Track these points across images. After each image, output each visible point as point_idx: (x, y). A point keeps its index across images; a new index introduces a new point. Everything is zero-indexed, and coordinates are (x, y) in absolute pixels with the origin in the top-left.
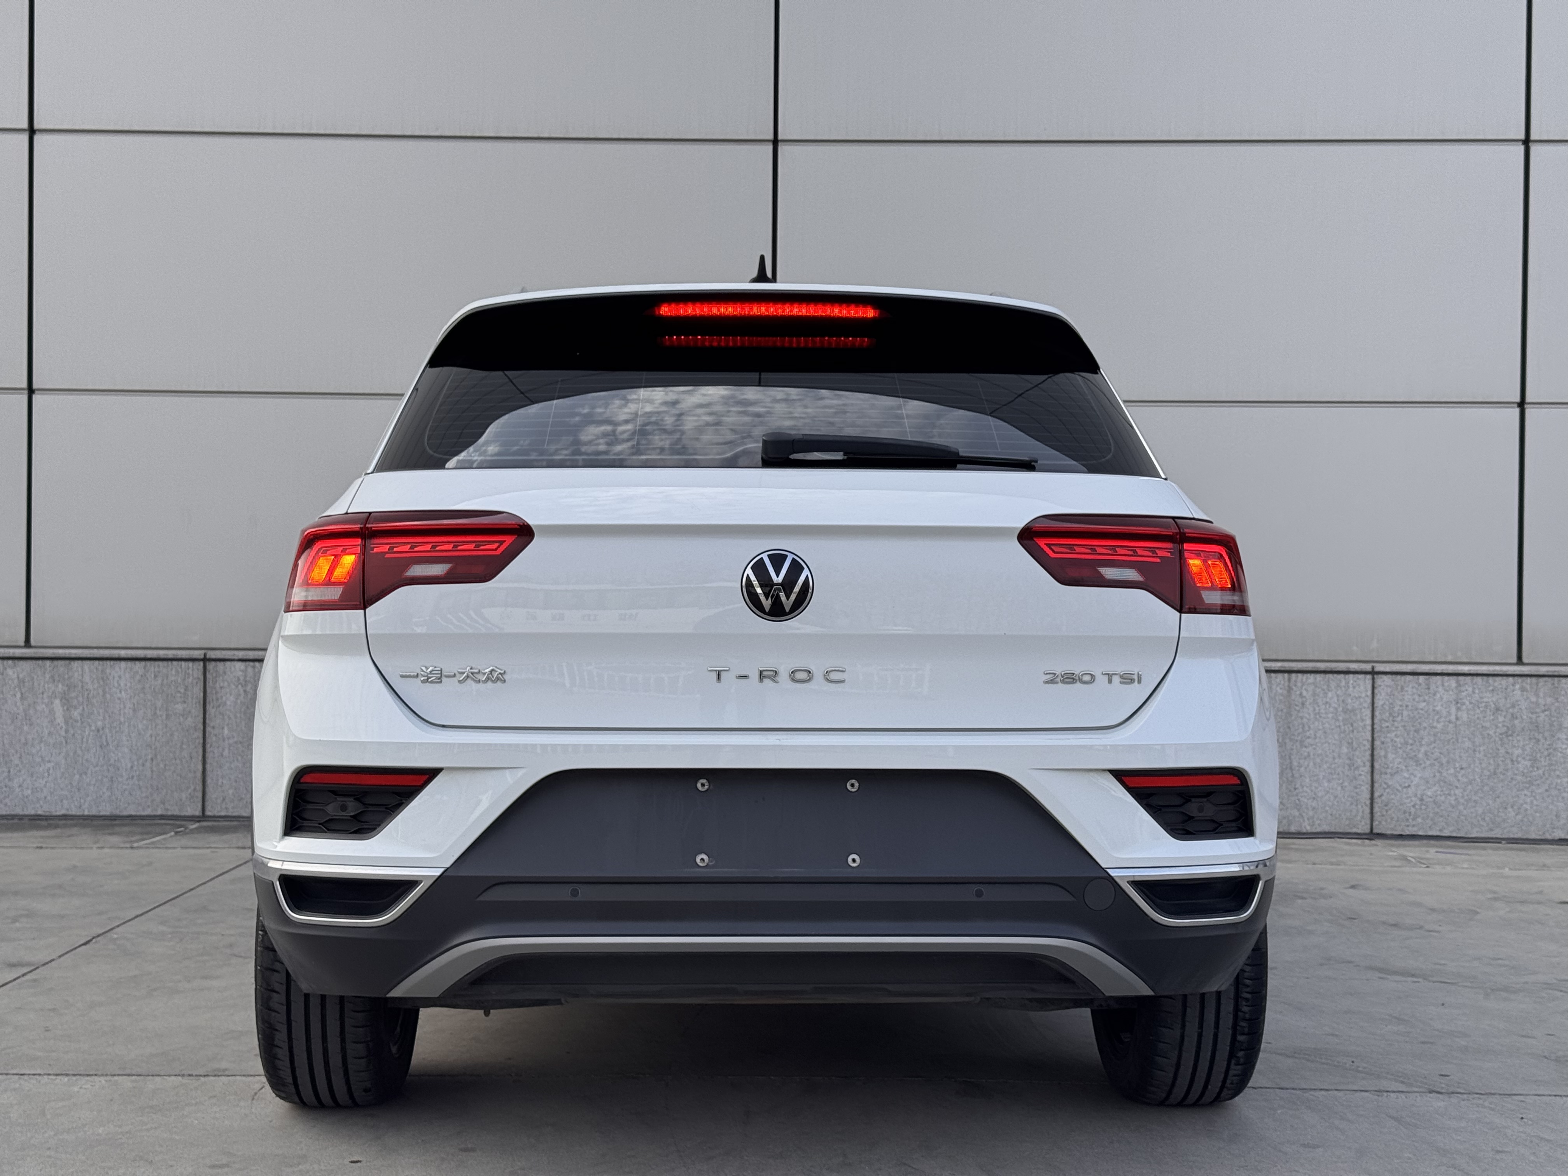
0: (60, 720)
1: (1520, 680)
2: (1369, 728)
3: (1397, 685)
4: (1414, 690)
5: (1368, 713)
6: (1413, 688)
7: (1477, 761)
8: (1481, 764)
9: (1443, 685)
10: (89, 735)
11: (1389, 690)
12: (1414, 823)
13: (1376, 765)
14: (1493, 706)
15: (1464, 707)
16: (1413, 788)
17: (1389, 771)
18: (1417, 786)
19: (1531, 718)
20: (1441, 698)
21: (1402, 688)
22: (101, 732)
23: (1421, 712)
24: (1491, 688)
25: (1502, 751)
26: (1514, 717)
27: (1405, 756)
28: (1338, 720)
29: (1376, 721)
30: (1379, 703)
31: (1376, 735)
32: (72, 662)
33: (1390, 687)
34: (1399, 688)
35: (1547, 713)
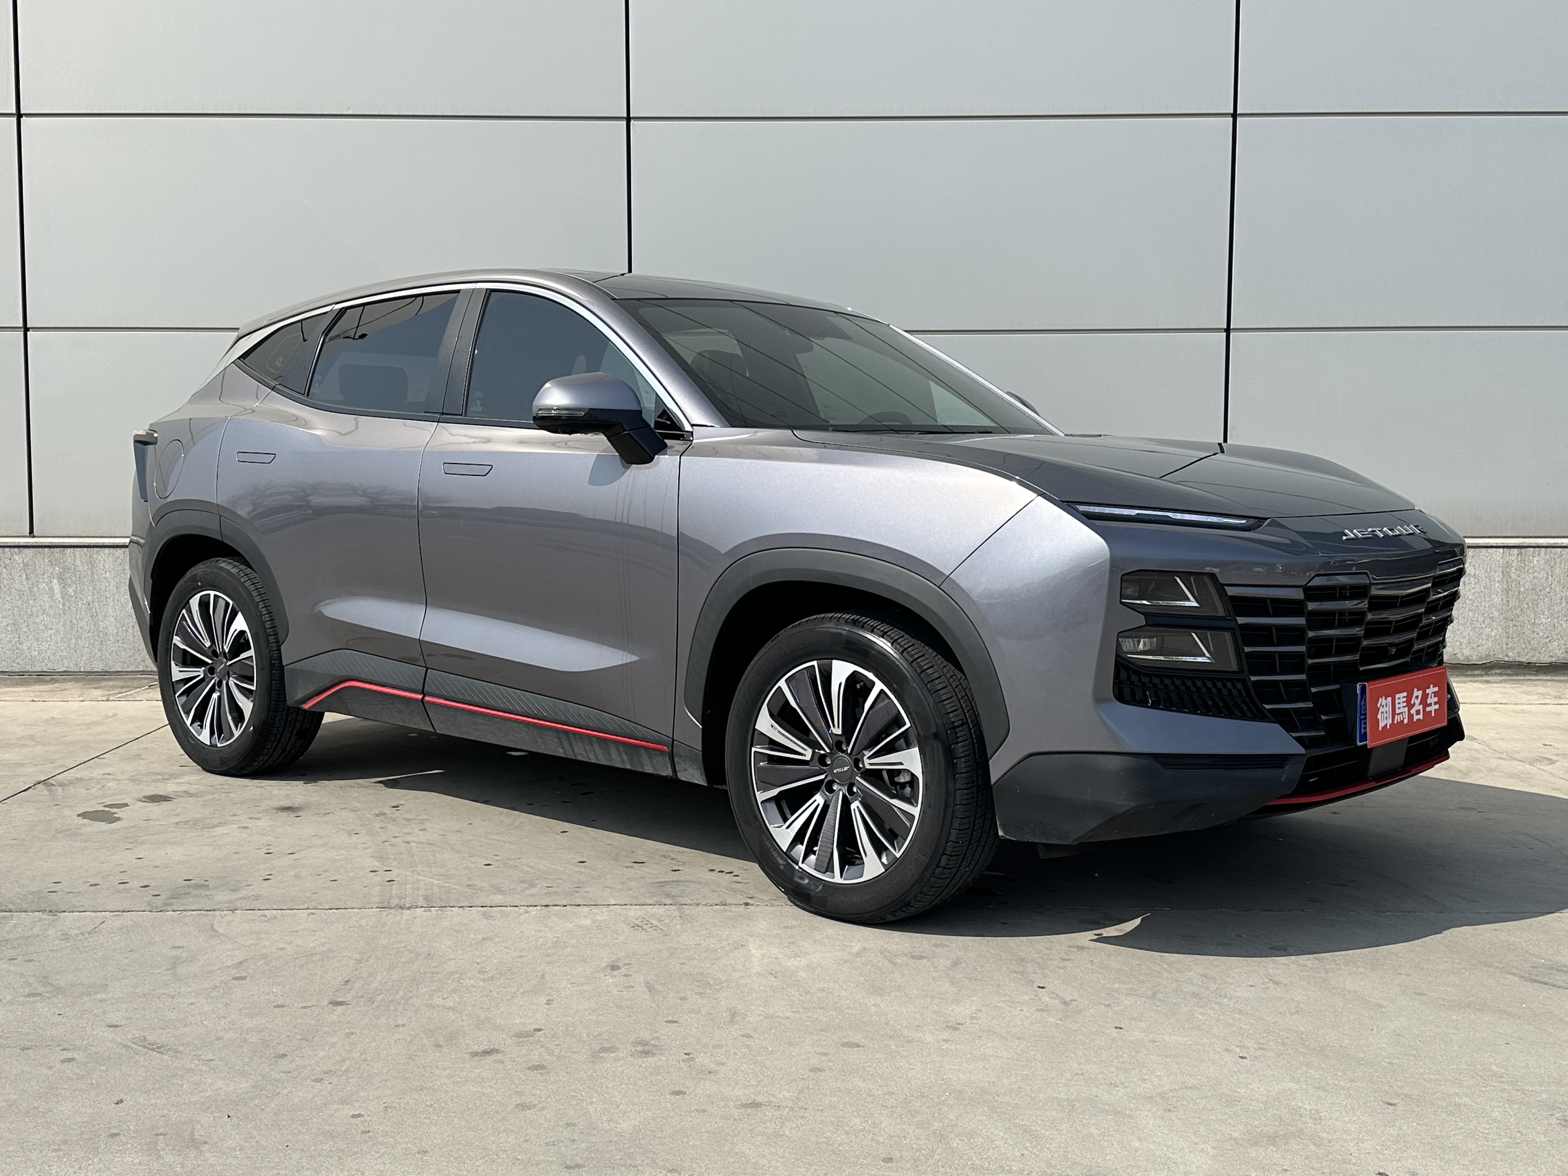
0: (58, 596)
10: (81, 608)
22: (92, 605)
32: (66, 549)
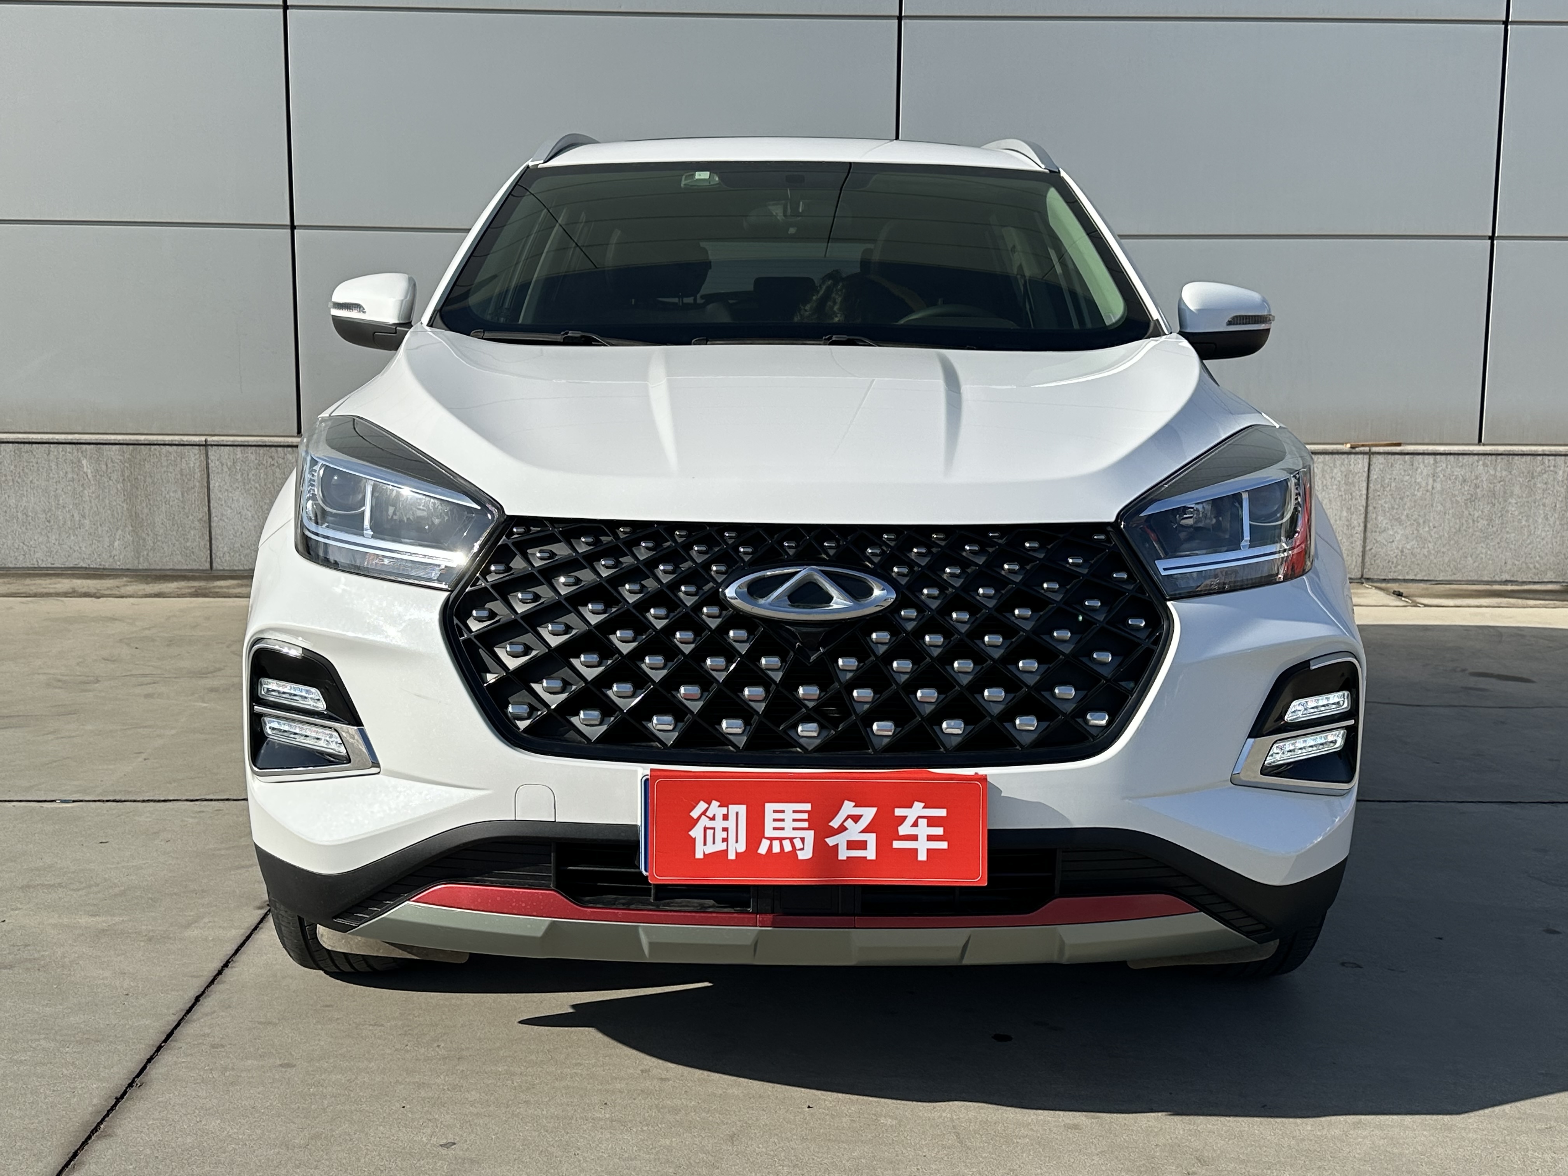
1: (1483, 458)
2: (1365, 497)
3: (1388, 463)
4: (1401, 466)
5: (1365, 484)
6: (1400, 464)
7: (1447, 521)
8: (1449, 523)
9: (1424, 462)
11: (1382, 467)
12: (1396, 569)
13: (1369, 526)
14: (1461, 478)
15: (1439, 479)
16: (1396, 543)
17: (1378, 530)
18: (1400, 541)
19: (1490, 487)
20: (1422, 472)
21: (1392, 466)
23: (1406, 483)
24: (1460, 464)
25: (1466, 513)
26: (1477, 487)
27: (1391, 517)
28: (1341, 491)
29: (1370, 490)
30: (1373, 476)
31: (1369, 502)
33: (1382, 464)
34: (1390, 465)
35: (1502, 483)
